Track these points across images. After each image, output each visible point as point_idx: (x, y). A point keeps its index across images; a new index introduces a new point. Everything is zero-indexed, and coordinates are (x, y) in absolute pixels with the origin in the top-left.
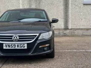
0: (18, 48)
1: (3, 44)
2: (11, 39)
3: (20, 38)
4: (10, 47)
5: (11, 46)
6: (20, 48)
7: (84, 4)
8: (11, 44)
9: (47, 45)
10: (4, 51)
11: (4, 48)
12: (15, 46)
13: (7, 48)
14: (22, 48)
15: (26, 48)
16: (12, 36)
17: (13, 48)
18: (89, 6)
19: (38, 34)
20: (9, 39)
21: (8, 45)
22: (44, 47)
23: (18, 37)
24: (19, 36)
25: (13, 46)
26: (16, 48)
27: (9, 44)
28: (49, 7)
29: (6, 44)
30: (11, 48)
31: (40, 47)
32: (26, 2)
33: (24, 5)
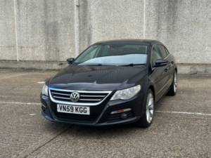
0: (77, 113)
2: (69, 97)
3: (81, 98)
5: (67, 109)
6: (79, 113)
8: (67, 106)
9: (125, 110)
11: (59, 110)
12: (73, 109)
13: (62, 111)
14: (83, 113)
15: (88, 113)
16: (70, 93)
17: (70, 112)
19: (110, 92)
21: (63, 107)
22: (121, 113)
23: (78, 96)
25: (70, 110)
26: (74, 112)
29: (61, 105)
30: (66, 112)
31: (113, 113)
32: (152, 21)
33: (149, 26)
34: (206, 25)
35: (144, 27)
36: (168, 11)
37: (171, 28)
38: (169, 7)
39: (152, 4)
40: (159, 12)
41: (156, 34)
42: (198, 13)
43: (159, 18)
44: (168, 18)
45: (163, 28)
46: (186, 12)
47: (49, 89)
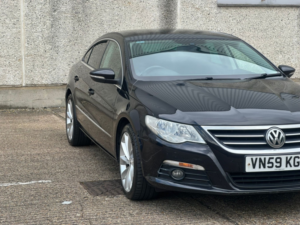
0: (289, 169)
1: (243, 157)
4: (267, 165)
5: (269, 163)
6: (293, 168)
8: (267, 158)
10: (240, 178)
12: (280, 162)
13: (257, 170)
17: (274, 169)
21: (260, 160)
24: (285, 131)
25: (275, 164)
26: (284, 168)
27: (263, 158)
28: (116, 12)
29: (254, 158)
30: (267, 170)
33: (34, 4)
34: (144, 8)
35: (23, 5)
37: (80, 10)
41: (48, 23)
45: (63, 9)
47: (206, 128)
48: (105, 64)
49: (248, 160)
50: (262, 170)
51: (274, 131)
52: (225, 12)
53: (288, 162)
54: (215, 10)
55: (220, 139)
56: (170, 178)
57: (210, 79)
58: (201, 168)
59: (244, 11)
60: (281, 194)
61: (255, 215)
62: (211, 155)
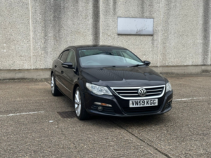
1: (128, 101)
2: (137, 93)
3: (147, 92)
4: (139, 104)
6: (150, 105)
7: (119, 35)
8: (139, 101)
12: (144, 103)
13: (134, 106)
14: (153, 105)
18: (124, 37)
19: (164, 86)
20: (135, 93)
23: (145, 91)
24: (146, 89)
25: (142, 103)
26: (146, 105)
27: (137, 101)
28: (73, 37)
29: (133, 101)
32: (39, 28)
33: (37, 33)
34: (86, 35)
35: (31, 34)
36: (54, 20)
37: (57, 35)
38: (54, 17)
39: (38, 12)
40: (45, 20)
41: (43, 41)
42: (79, 24)
43: (45, 26)
44: (54, 26)
45: (50, 35)
46: (70, 22)
47: (112, 88)
48: (69, 60)
49: (131, 102)
50: (137, 106)
51: (142, 89)
52: (121, 37)
53: (147, 103)
54: (117, 36)
55: (119, 93)
56: (97, 110)
57: (114, 67)
58: (110, 106)
59: (129, 37)
60: (145, 116)
61: (134, 125)
62: (115, 100)
